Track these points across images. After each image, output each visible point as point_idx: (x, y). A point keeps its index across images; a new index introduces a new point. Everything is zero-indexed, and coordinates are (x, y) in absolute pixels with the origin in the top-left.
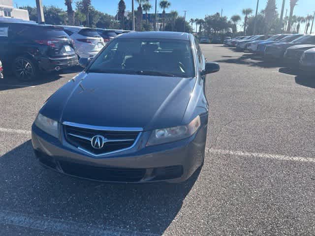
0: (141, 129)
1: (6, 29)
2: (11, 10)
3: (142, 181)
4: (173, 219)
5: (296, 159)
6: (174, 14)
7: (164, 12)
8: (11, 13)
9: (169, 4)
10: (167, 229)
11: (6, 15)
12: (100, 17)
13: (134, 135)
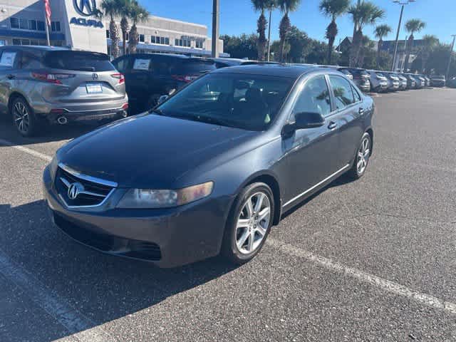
0: (115, 185)
1: (148, 62)
2: (204, 40)
3: (111, 252)
4: (131, 313)
5: (420, 297)
6: (429, 40)
7: (411, 37)
8: (203, 44)
9: (422, 25)
10: (112, 322)
11: (197, 46)
12: (314, 47)
13: (106, 190)
